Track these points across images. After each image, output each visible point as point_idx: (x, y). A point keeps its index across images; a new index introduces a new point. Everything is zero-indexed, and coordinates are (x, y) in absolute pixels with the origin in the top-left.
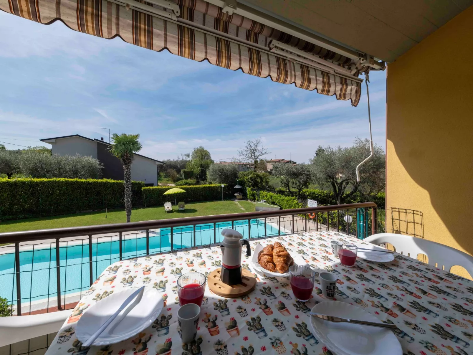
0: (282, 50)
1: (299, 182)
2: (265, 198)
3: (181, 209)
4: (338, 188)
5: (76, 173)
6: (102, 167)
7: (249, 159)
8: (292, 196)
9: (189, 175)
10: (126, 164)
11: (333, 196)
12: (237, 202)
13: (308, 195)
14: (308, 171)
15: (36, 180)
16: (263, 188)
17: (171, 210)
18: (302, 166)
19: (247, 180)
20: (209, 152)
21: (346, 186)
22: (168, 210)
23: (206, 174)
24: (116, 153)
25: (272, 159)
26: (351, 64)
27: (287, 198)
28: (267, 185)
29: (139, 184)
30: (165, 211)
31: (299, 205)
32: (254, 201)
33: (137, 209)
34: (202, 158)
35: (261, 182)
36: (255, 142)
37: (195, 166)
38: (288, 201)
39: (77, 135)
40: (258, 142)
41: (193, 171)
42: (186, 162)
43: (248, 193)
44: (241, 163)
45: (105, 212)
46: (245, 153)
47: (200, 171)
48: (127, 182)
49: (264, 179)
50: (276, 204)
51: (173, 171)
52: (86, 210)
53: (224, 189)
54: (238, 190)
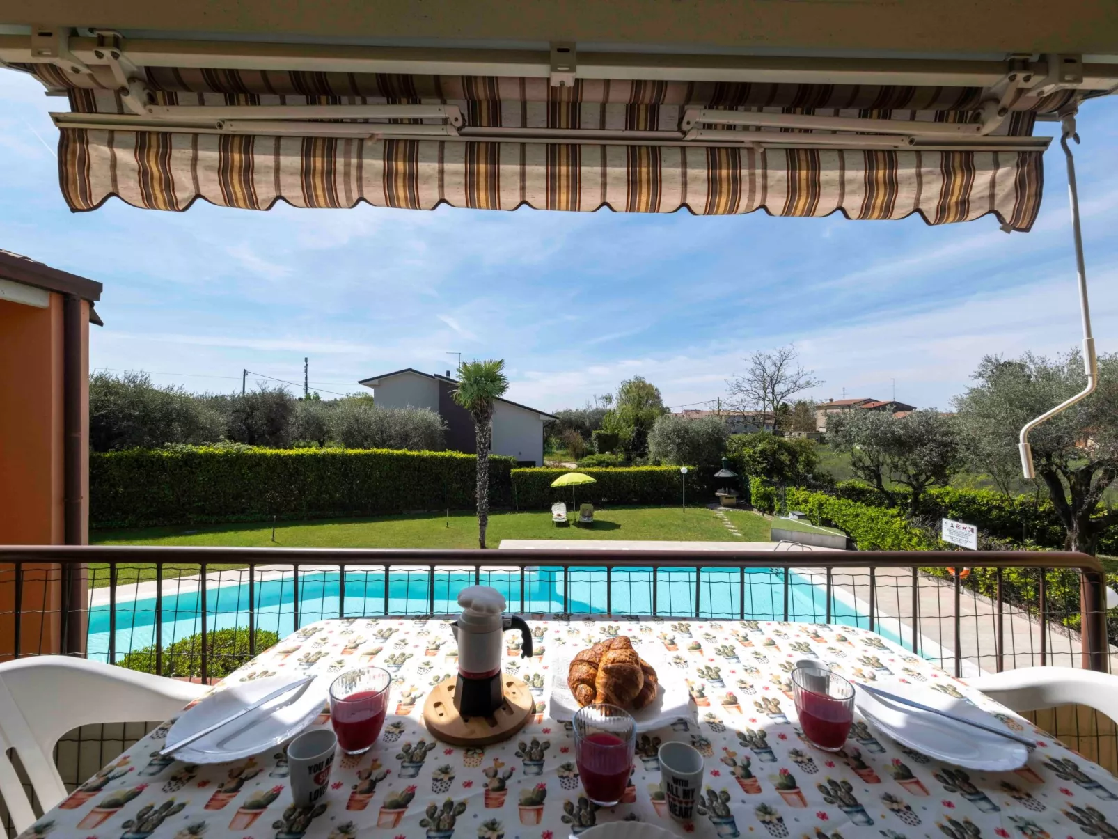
0: (730, 127)
1: (914, 464)
2: (802, 507)
3: (586, 520)
4: (1072, 488)
5: (404, 440)
6: (445, 427)
7: (757, 403)
8: (893, 505)
9: (608, 443)
10: (480, 422)
11: (1052, 512)
12: (720, 512)
13: (952, 506)
14: (946, 434)
15: (350, 452)
16: (798, 481)
17: (564, 520)
18: (928, 419)
19: (750, 456)
20: (656, 389)
21: (1103, 482)
22: (558, 520)
23: (645, 441)
24: (463, 399)
25: (831, 400)
26: (983, 102)
27: (872, 511)
28: (809, 472)
29: (506, 461)
30: (553, 522)
31: (910, 533)
32: (771, 513)
33: (500, 513)
34: (640, 403)
35: (792, 463)
36: (776, 356)
37: (622, 421)
38: (873, 520)
39: (410, 369)
40: (784, 357)
41: (618, 434)
42: (603, 413)
43: (753, 491)
44: (735, 412)
45: (445, 515)
46: (746, 386)
47: (634, 435)
48: (481, 458)
49: (801, 455)
50: (836, 526)
51: (575, 434)
52: (418, 509)
53: (686, 479)
54: (723, 483)
